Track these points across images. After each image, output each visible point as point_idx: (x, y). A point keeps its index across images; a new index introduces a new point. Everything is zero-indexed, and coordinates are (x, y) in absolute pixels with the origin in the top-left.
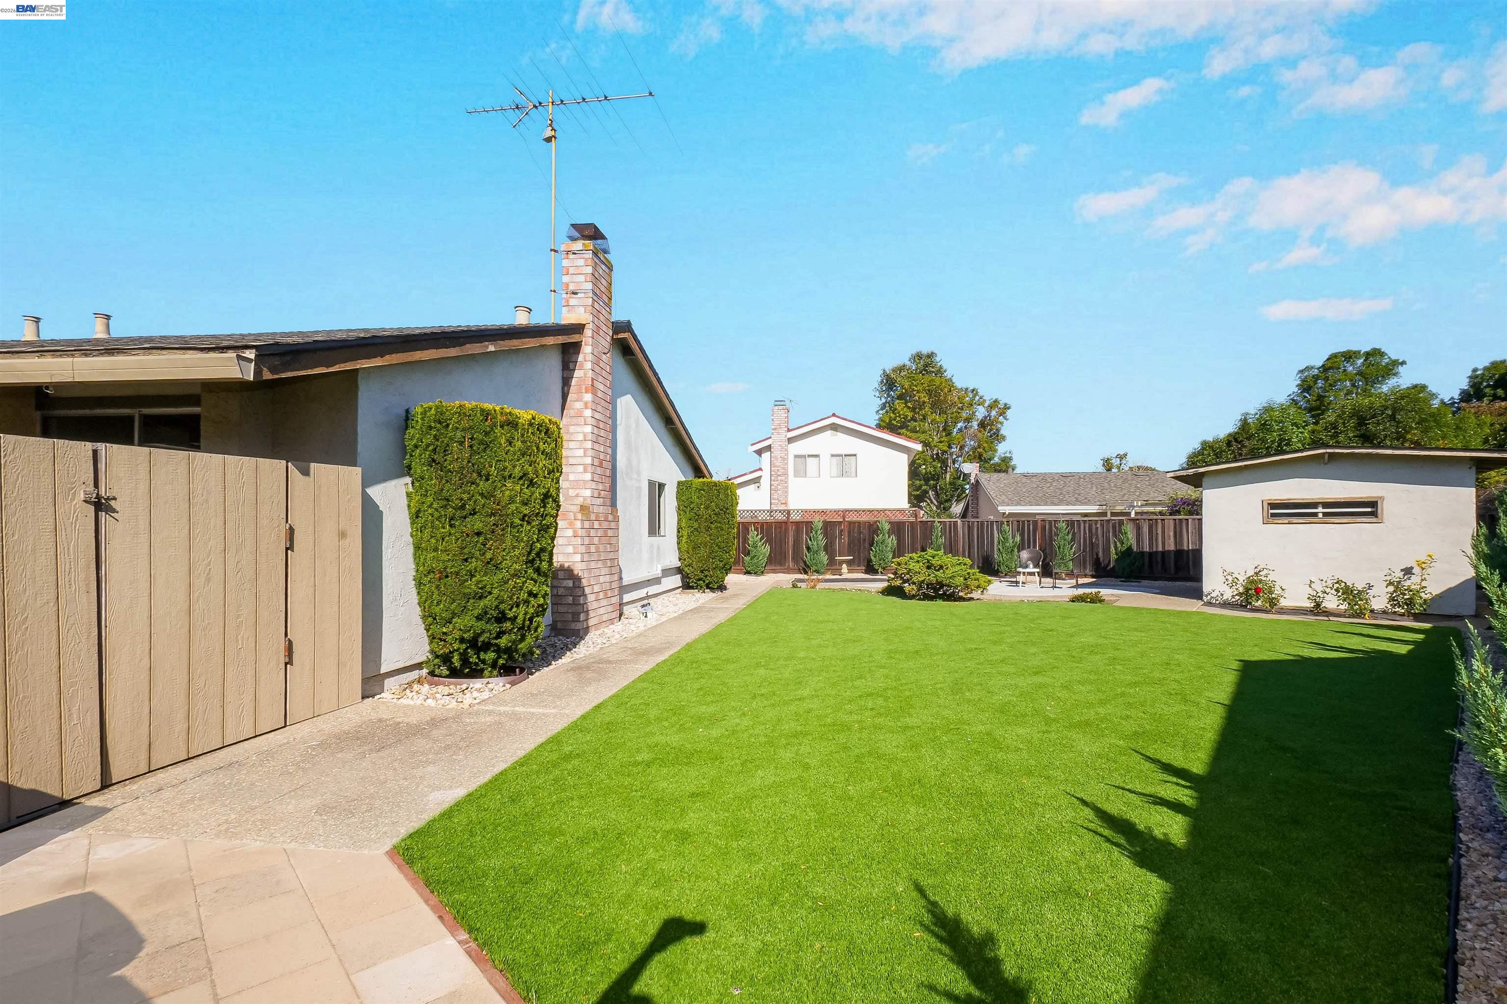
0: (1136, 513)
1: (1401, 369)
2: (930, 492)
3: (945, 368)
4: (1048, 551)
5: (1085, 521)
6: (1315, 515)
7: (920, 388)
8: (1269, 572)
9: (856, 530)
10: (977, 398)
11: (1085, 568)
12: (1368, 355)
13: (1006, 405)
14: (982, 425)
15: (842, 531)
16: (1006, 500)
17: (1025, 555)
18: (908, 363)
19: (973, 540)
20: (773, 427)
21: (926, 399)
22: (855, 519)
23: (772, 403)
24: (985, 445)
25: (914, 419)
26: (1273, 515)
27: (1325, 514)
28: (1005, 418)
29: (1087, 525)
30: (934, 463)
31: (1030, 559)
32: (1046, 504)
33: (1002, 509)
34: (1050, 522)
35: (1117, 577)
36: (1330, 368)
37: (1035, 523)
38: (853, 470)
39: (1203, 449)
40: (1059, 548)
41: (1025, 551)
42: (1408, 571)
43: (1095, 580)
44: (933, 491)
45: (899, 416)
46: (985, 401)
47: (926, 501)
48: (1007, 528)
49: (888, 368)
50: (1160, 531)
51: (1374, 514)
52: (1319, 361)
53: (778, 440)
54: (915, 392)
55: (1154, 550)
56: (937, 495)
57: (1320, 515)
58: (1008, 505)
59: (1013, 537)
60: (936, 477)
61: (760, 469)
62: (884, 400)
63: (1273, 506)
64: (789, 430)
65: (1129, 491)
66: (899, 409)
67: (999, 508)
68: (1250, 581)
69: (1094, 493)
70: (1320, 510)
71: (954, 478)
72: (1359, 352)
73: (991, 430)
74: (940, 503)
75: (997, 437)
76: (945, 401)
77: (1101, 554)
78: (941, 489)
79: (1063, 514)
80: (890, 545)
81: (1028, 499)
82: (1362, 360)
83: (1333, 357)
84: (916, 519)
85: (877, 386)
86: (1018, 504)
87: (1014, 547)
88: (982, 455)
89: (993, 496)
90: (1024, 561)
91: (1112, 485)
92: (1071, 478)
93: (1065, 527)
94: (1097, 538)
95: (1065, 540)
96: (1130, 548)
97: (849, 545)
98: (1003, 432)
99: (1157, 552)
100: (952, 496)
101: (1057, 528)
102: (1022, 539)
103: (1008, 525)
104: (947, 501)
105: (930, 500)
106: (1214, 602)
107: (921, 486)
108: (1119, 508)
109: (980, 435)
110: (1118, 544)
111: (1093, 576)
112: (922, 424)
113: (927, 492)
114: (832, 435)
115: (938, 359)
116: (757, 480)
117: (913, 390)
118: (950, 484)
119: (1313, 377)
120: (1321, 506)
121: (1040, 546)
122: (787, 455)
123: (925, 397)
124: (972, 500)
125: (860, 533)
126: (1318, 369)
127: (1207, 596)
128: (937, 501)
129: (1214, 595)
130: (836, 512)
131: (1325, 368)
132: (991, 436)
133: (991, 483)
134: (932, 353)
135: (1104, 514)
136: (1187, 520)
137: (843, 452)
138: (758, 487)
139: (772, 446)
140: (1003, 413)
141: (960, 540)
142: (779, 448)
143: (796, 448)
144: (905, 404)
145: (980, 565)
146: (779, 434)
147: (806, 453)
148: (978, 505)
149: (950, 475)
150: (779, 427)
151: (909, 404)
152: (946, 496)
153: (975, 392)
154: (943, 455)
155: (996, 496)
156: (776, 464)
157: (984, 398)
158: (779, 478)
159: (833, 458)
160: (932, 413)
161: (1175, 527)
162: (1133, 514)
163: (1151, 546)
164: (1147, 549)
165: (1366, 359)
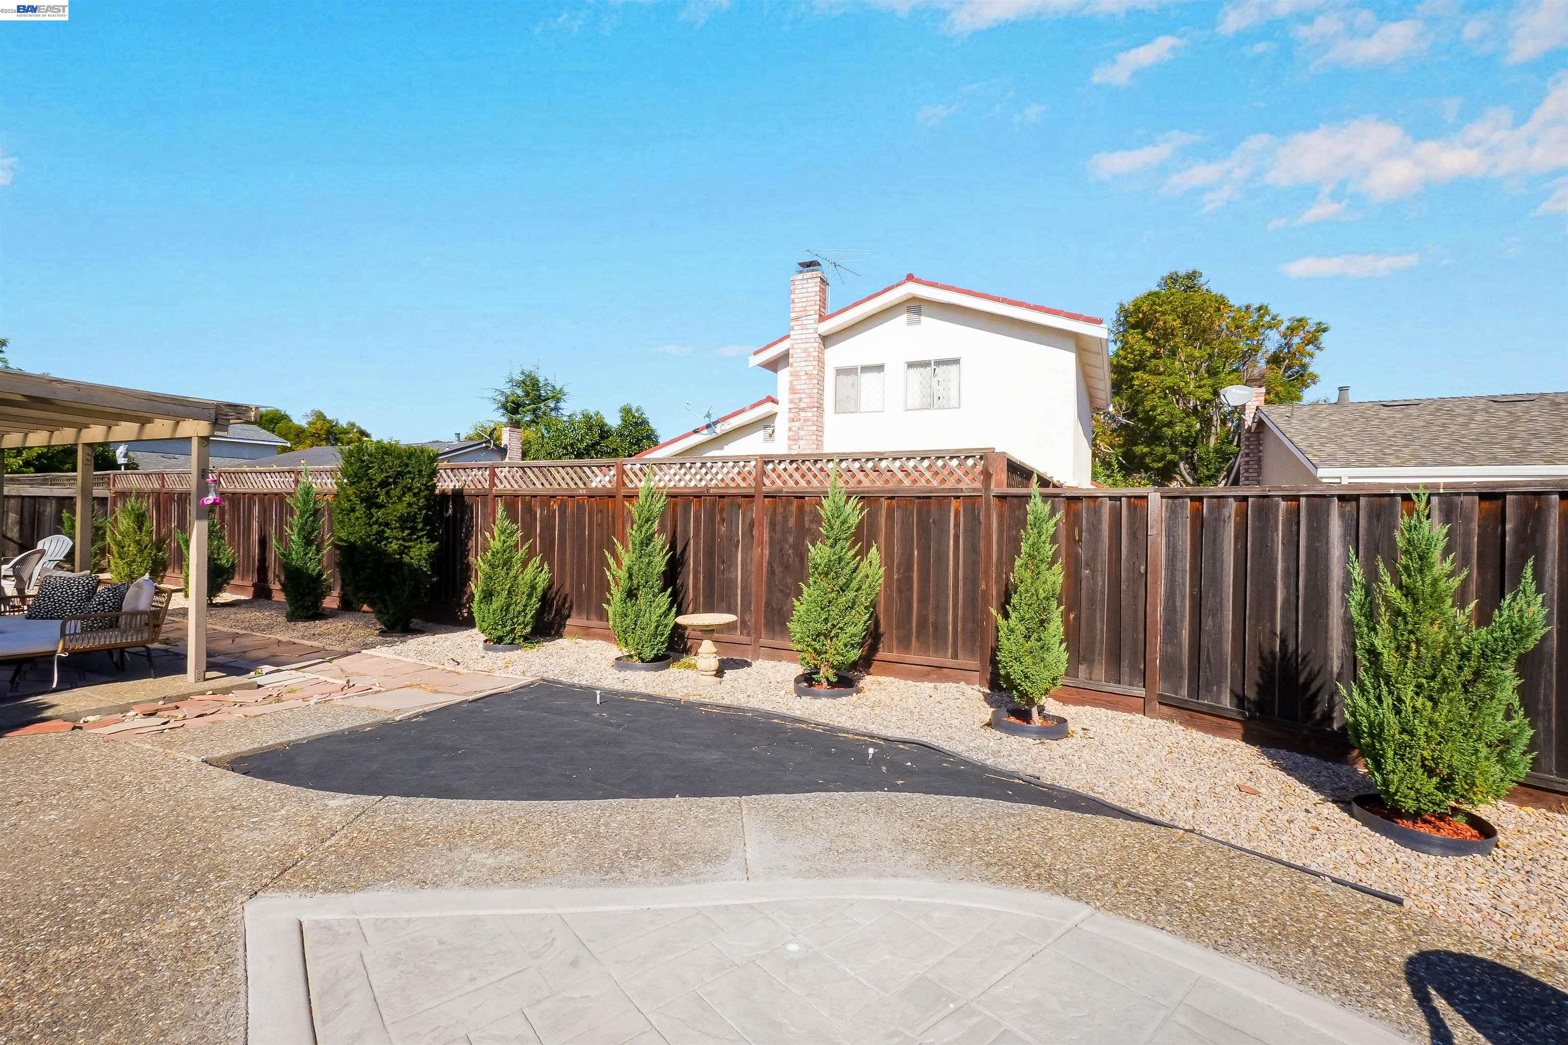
2: (1182, 465)
10: (1267, 318)
13: (1319, 324)
14: (1275, 359)
18: (1157, 289)
21: (1177, 325)
23: (795, 267)
24: (1280, 389)
25: (1155, 355)
28: (1318, 347)
30: (1187, 420)
33: (1326, 474)
38: (954, 393)
44: (1186, 463)
45: (1132, 353)
46: (1281, 322)
47: (1174, 479)
53: (802, 340)
54: (1158, 315)
58: (1348, 465)
60: (1192, 442)
61: (773, 399)
64: (822, 318)
66: (1132, 342)
67: (1321, 472)
73: (1289, 367)
74: (1198, 480)
75: (1302, 378)
76: (1211, 326)
78: (1200, 458)
89: (1303, 445)
98: (1312, 369)
100: (1219, 470)
104: (1209, 478)
105: (1182, 476)
107: (1164, 455)
109: (1270, 375)
112: (1168, 362)
113: (1176, 465)
114: (910, 323)
115: (1203, 279)
116: (768, 423)
118: (1216, 451)
122: (821, 367)
123: (1174, 321)
124: (1247, 463)
128: (1194, 479)
132: (1290, 376)
133: (1291, 424)
134: (1194, 272)
137: (933, 357)
138: (771, 436)
139: (791, 352)
140: (1312, 340)
141: (1156, 572)
142: (803, 355)
143: (838, 355)
144: (1143, 334)
145: (1251, 693)
146: (803, 327)
147: (859, 362)
148: (1259, 474)
149: (1217, 439)
150: (804, 313)
151: (1149, 334)
152: (1208, 470)
153: (1262, 310)
154: (1204, 407)
155: (1311, 446)
156: (798, 387)
157: (1279, 318)
158: (802, 414)
159: (914, 372)
160: (1186, 345)
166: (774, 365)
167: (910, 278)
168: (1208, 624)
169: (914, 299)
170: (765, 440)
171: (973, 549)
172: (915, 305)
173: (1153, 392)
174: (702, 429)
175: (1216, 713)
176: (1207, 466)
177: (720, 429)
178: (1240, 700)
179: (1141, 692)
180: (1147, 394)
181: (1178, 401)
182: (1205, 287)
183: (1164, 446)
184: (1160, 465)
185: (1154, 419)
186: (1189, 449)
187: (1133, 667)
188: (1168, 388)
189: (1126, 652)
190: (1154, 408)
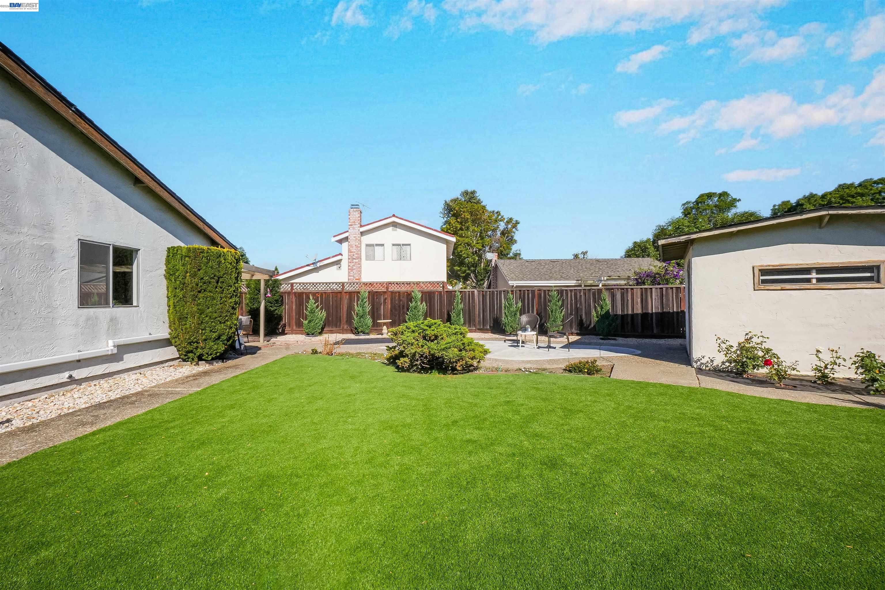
0: (603, 286)
1: (738, 204)
2: (472, 275)
3: (481, 201)
4: (543, 314)
5: (571, 291)
6: (809, 280)
7: (465, 210)
8: (765, 340)
9: (397, 298)
10: (500, 217)
11: (571, 327)
12: (720, 195)
13: (517, 221)
14: (503, 233)
15: (386, 299)
16: (515, 277)
17: (524, 319)
18: (460, 197)
19: (486, 306)
20: (349, 224)
21: (469, 217)
22: (396, 289)
23: (350, 206)
24: (504, 245)
25: (461, 229)
26: (764, 282)
28: (516, 230)
29: (573, 293)
30: (473, 256)
31: (529, 323)
32: (541, 280)
34: (545, 291)
35: (597, 335)
36: (701, 202)
37: (533, 292)
38: (408, 255)
40: (552, 312)
41: (525, 315)
43: (580, 337)
45: (453, 227)
46: (504, 219)
47: (469, 280)
48: (511, 296)
49: (448, 199)
50: (629, 298)
52: (693, 198)
53: (353, 233)
54: (462, 213)
55: (626, 313)
56: (476, 277)
57: (814, 281)
59: (516, 304)
60: (475, 265)
61: (341, 254)
62: (445, 219)
63: (764, 272)
64: (361, 226)
65: (595, 271)
66: (452, 223)
67: (510, 282)
68: (741, 347)
69: (572, 272)
70: (814, 275)
71: (486, 266)
72: (716, 193)
73: (508, 237)
74: (478, 281)
75: (512, 241)
76: (481, 218)
77: (584, 316)
78: (478, 272)
79: (555, 286)
80: (421, 311)
81: (529, 276)
82: (717, 198)
83: (702, 196)
84: (444, 289)
85: (441, 211)
86: (522, 279)
87: (517, 311)
88: (503, 252)
89: (506, 274)
90: (523, 324)
91: (584, 267)
92: (557, 263)
93: (556, 296)
94: (581, 304)
95: (556, 305)
96: (608, 312)
97: (391, 311)
98: (515, 238)
99: (627, 315)
100: (485, 277)
101: (549, 296)
102: (523, 305)
103: (512, 294)
104: (482, 280)
105: (472, 279)
106: (704, 368)
107: (465, 271)
108: (590, 282)
109: (501, 240)
110: (599, 309)
111: (578, 334)
112: (466, 232)
113: (470, 275)
114: (393, 230)
115: (477, 195)
116: (338, 262)
117: (461, 211)
118: (484, 269)
119: (691, 208)
120: (814, 271)
121: (537, 310)
122: (360, 244)
123: (468, 215)
124: (493, 277)
125: (400, 300)
126: (693, 203)
127: (696, 362)
128: (476, 280)
129: (704, 361)
130: (381, 284)
131: (697, 202)
132: (508, 240)
133: (504, 266)
134: (474, 191)
135: (580, 286)
136: (651, 289)
137: (401, 243)
138: (339, 267)
139: (349, 237)
140: (515, 226)
142: (354, 239)
143: (367, 239)
144: (456, 219)
145: (492, 325)
146: (354, 228)
147: (375, 243)
148: (497, 281)
149: (484, 264)
150: (354, 223)
151: (458, 220)
152: (481, 277)
153: (498, 213)
154: (479, 252)
155: (508, 274)
156: (353, 250)
157: (504, 217)
158: (354, 260)
159: (394, 247)
160: (472, 226)
161: (642, 295)
162: (600, 286)
163: (623, 310)
164: (619, 312)
165: (719, 198)
166: (340, 241)
167: (394, 216)
168: (485, 314)
169: (394, 222)
170: (337, 270)
171: (441, 302)
172: (395, 225)
173: (461, 244)
174: (311, 264)
175: (487, 330)
176: (481, 275)
177: (319, 265)
178: (490, 327)
179: (475, 328)
180: (458, 245)
181: (470, 248)
182: (478, 198)
183: (465, 267)
184: (464, 275)
185: (461, 256)
186: (474, 268)
187: (473, 324)
188: (466, 243)
189: (471, 321)
190: (461, 251)
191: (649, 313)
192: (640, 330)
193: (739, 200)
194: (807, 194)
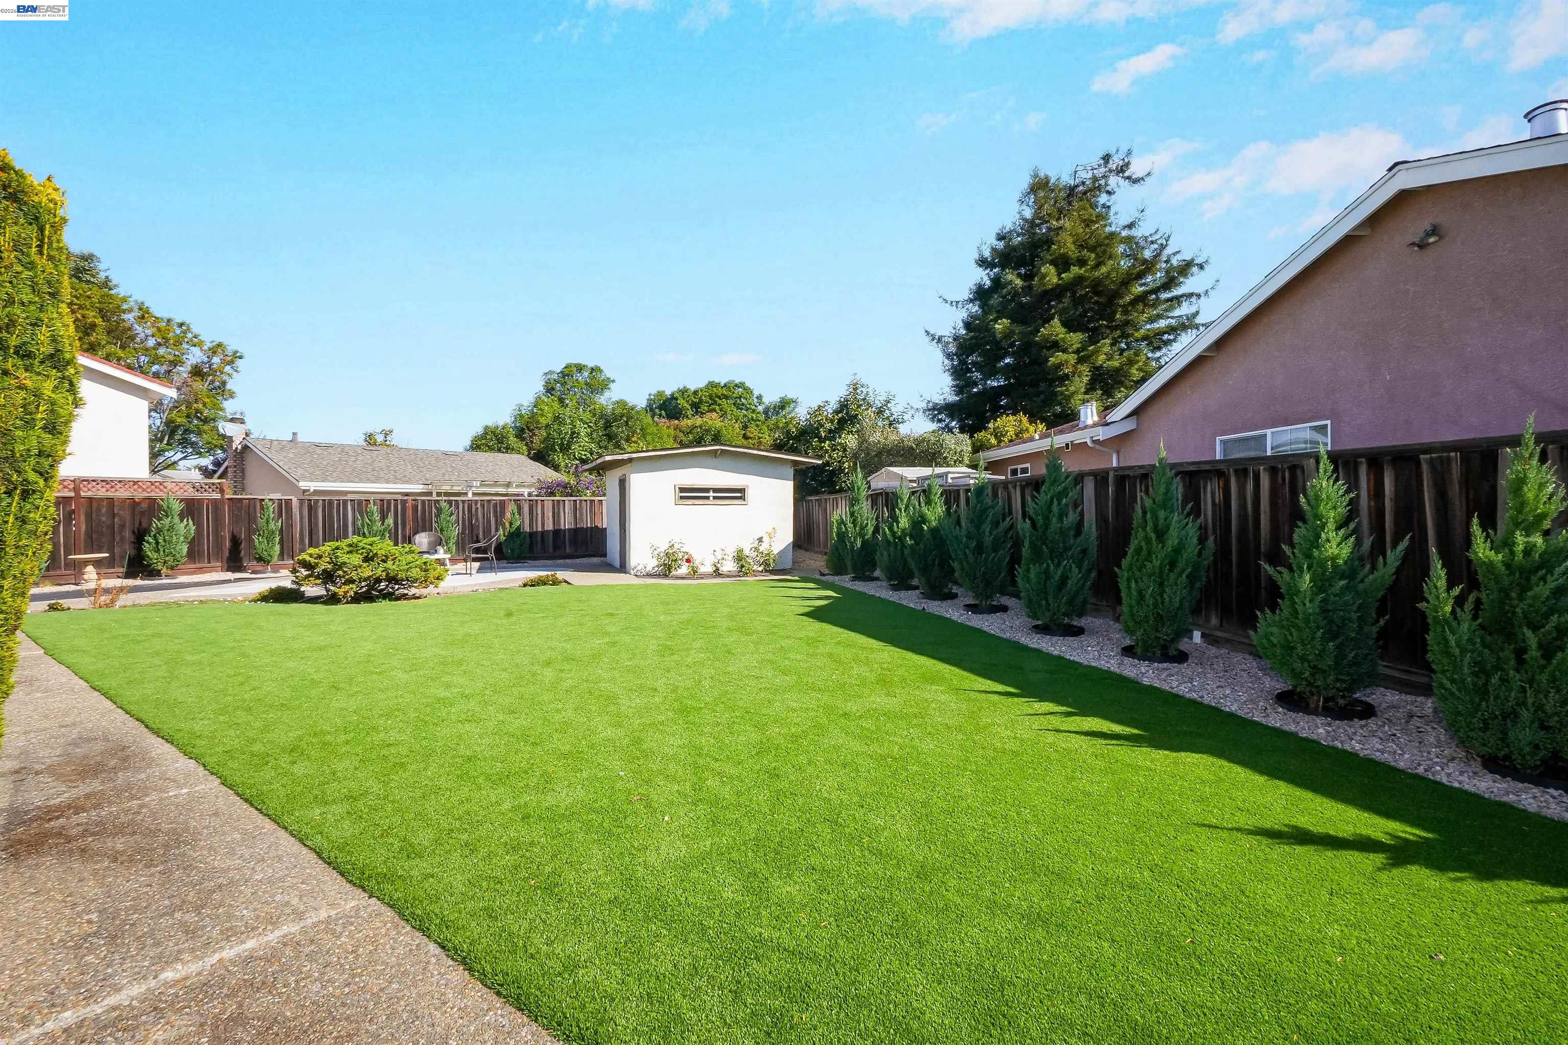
0: (474, 494)
1: (612, 385)
6: (708, 498)
8: (683, 545)
10: (189, 335)
11: (464, 551)
12: (592, 370)
13: (236, 352)
14: (201, 372)
16: (307, 474)
19: (317, 525)
22: (97, 493)
26: (682, 498)
27: (715, 498)
28: (235, 370)
32: (361, 481)
33: (303, 485)
34: (425, 501)
35: (501, 558)
37: (405, 502)
39: (486, 433)
40: (442, 530)
41: (423, 534)
42: (760, 540)
43: (479, 563)
46: (201, 341)
48: (375, 508)
50: (539, 512)
51: (742, 498)
55: (534, 530)
57: (711, 498)
58: (312, 481)
59: (383, 520)
63: (682, 490)
67: (300, 484)
68: (667, 554)
70: (711, 494)
72: (587, 366)
75: (222, 392)
80: (183, 533)
81: (335, 474)
82: (588, 373)
84: (223, 495)
86: (325, 479)
94: (477, 519)
95: (448, 521)
96: (517, 529)
98: (231, 386)
99: (537, 532)
103: (375, 505)
106: (639, 574)
110: (507, 525)
111: (473, 559)
119: (555, 381)
120: (712, 491)
121: (411, 528)
125: (113, 515)
126: (558, 375)
127: (633, 569)
129: (640, 567)
132: (212, 389)
135: (430, 494)
136: (563, 501)
140: (231, 361)
141: (296, 524)
153: (185, 326)
157: (200, 338)
161: (553, 508)
162: (470, 495)
163: (531, 526)
164: (527, 529)
165: (591, 373)
168: (314, 537)
171: (216, 519)
187: (288, 555)
189: (285, 550)
191: (561, 530)
192: (551, 550)
193: (613, 381)
194: (681, 387)
